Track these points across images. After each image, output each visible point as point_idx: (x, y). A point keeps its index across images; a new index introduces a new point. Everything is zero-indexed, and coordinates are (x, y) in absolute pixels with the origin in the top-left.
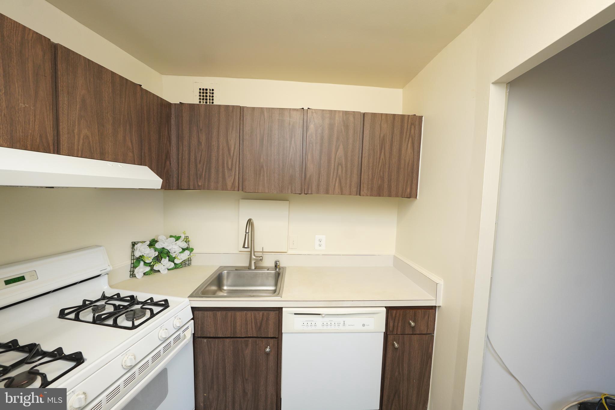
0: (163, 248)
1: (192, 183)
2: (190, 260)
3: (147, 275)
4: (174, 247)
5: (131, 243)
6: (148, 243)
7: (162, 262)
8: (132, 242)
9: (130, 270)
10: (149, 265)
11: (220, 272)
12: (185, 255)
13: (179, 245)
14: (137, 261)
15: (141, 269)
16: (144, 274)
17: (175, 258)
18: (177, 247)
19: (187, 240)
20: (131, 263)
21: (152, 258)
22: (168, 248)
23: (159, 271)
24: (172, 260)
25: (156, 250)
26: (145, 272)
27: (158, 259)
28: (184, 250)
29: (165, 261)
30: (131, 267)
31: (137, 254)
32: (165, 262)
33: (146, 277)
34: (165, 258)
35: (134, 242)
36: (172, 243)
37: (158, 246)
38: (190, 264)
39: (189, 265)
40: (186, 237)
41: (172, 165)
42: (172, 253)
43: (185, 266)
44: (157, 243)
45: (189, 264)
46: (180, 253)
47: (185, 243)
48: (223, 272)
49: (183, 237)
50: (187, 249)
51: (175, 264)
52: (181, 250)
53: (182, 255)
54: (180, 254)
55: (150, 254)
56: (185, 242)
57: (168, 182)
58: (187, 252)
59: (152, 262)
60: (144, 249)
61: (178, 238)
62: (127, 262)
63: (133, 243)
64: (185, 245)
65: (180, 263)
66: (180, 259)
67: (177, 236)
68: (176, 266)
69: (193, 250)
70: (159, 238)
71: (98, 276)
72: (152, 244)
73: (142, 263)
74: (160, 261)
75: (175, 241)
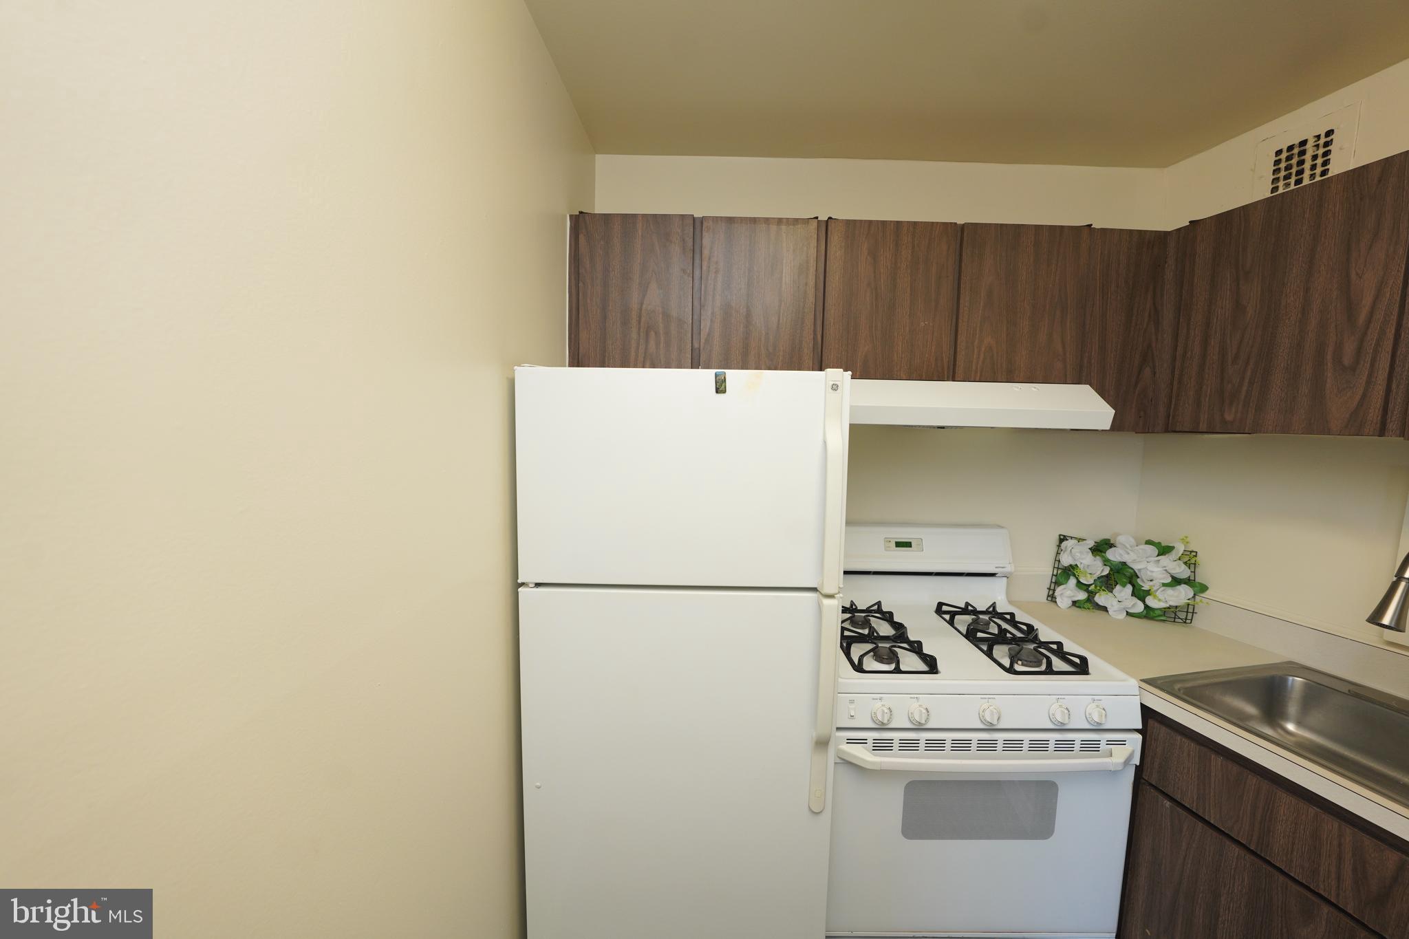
0: (1124, 564)
1: (1206, 417)
2: (1191, 610)
3: (1079, 607)
4: (1153, 570)
5: (1058, 537)
6: (1091, 543)
7: (1115, 591)
8: (1060, 535)
9: (1049, 587)
10: (1085, 588)
11: (1279, 673)
12: (1181, 595)
13: (1165, 567)
14: (1065, 573)
15: (1069, 593)
16: (1074, 603)
17: (1148, 593)
18: (1159, 569)
19: (1190, 559)
20: (1053, 575)
21: (1095, 577)
22: (1136, 567)
23: (1105, 609)
24: (1140, 594)
25: (1106, 562)
26: (1076, 599)
27: (1107, 583)
28: (1176, 581)
29: (1124, 592)
30: (1051, 582)
31: (1066, 560)
32: (1123, 594)
33: (1075, 611)
34: (1124, 586)
35: (1064, 536)
36: (1147, 558)
37: (1112, 555)
38: (1188, 621)
39: (1185, 622)
40: (1191, 552)
41: (1157, 375)
42: (1143, 581)
43: (1174, 621)
44: (1113, 549)
45: (1186, 619)
46: (1164, 585)
47: (1184, 566)
48: (1291, 678)
49: (1180, 548)
50: (1188, 582)
51: (1147, 607)
52: (1169, 580)
53: (1170, 591)
54: (1163, 588)
55: (1093, 568)
56: (1185, 563)
57: (1142, 413)
58: (1185, 591)
59: (1092, 584)
60: (1081, 552)
61: (1164, 550)
62: (1046, 571)
63: (1062, 537)
64: (1182, 571)
65: (1160, 609)
66: (1160, 600)
67: (1163, 545)
68: (1149, 614)
69: (1204, 588)
70: (1121, 539)
71: (993, 575)
72: (1100, 548)
73: (1073, 581)
74: (1110, 589)
75: (1157, 554)
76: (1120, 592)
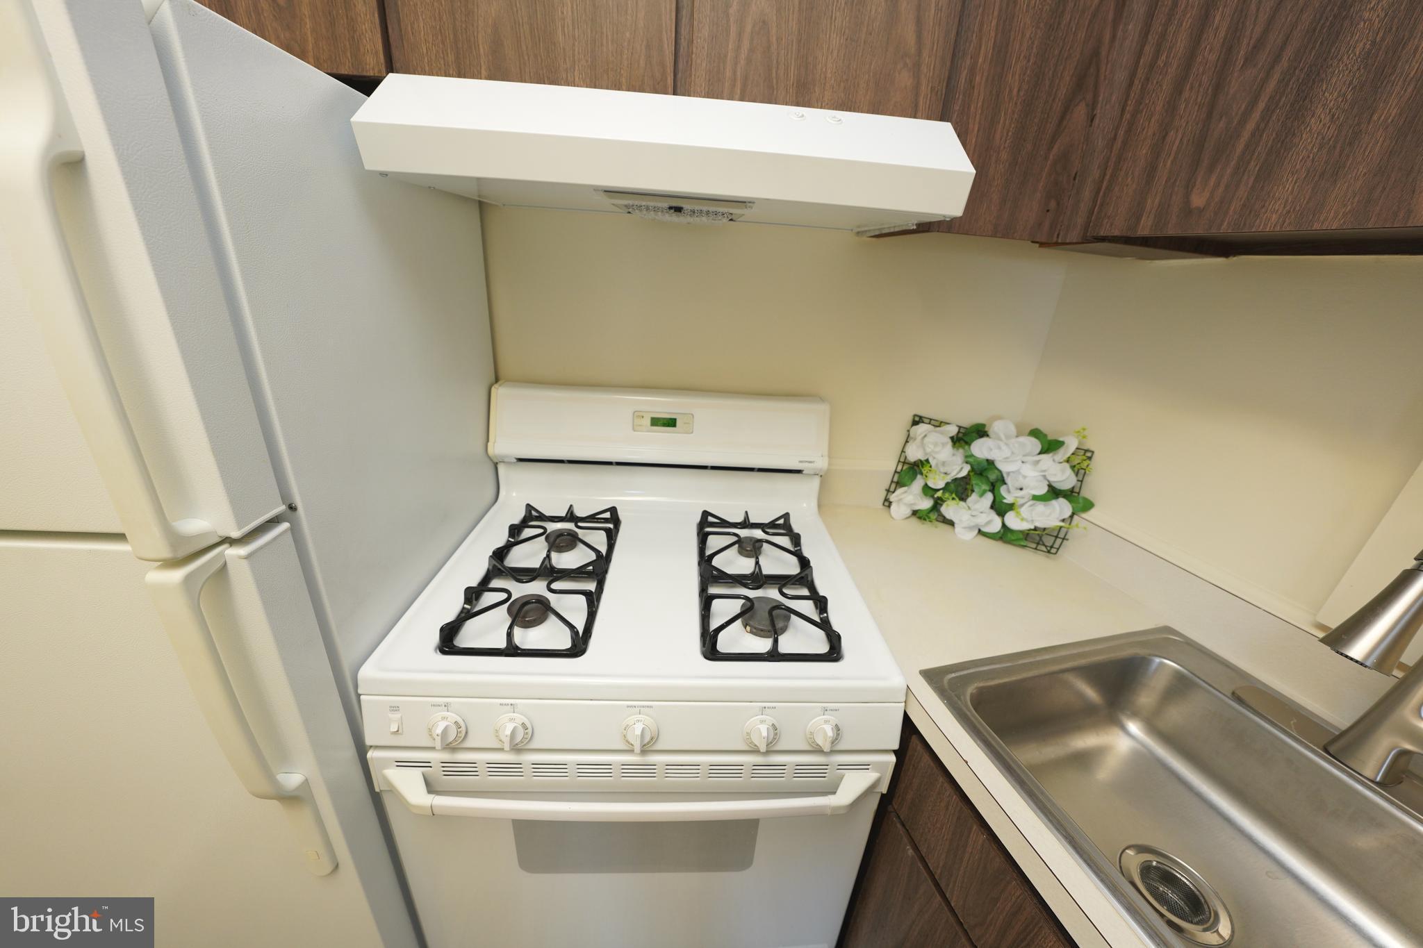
0: (990, 463)
1: (1157, 201)
2: (1062, 535)
3: (920, 518)
5: (911, 418)
6: (953, 430)
7: (970, 500)
8: (915, 416)
9: (888, 488)
10: (931, 492)
11: (1140, 651)
12: (1053, 514)
13: (1045, 471)
14: (911, 470)
15: (912, 497)
16: (915, 513)
17: (1011, 507)
18: (1036, 474)
19: (1081, 462)
20: (896, 472)
21: (949, 479)
22: (1004, 467)
23: (951, 523)
24: (1000, 508)
25: (968, 458)
26: (916, 508)
27: (961, 489)
28: (1054, 492)
29: (980, 504)
30: (892, 482)
31: (914, 454)
32: (977, 506)
33: (914, 520)
34: (982, 494)
35: (921, 417)
36: (1024, 456)
37: (981, 448)
38: (1053, 551)
39: (1049, 552)
40: (1086, 451)
41: (1096, 121)
42: (1009, 491)
43: (1036, 549)
44: (984, 439)
45: (1052, 547)
46: (1035, 498)
47: (1069, 472)
48: (1157, 660)
49: (1072, 444)
50: (1069, 495)
51: (1004, 525)
52: (1043, 490)
53: (1040, 507)
54: (1031, 502)
55: (949, 466)
56: (1073, 467)
57: (1053, 204)
58: (1061, 508)
59: (938, 490)
60: (936, 445)
61: (1050, 446)
62: (889, 465)
63: (917, 419)
64: (1064, 478)
65: (1021, 532)
66: (1023, 519)
67: (1050, 438)
68: (1005, 535)
69: (1088, 505)
70: (996, 428)
71: (799, 472)
72: (963, 438)
73: (918, 483)
74: (963, 497)
75: (1038, 450)
76: (976, 502)
